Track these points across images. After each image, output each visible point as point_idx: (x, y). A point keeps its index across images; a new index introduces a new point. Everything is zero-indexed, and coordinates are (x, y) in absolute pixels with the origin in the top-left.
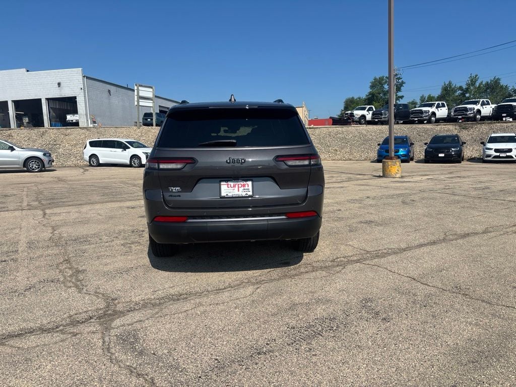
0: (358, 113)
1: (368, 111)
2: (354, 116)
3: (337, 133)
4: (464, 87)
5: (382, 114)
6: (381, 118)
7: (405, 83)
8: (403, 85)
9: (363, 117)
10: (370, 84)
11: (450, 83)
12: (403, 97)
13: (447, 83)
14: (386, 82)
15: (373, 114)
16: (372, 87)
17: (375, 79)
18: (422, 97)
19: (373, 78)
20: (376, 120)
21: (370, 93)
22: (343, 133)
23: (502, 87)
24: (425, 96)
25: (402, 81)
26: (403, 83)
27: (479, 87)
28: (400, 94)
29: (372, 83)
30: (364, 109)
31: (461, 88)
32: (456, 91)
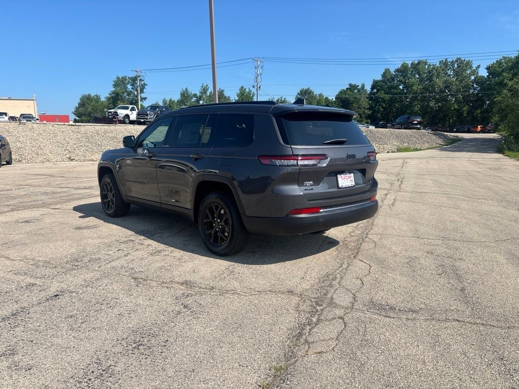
0: (122, 113)
1: (131, 110)
2: (118, 115)
3: (106, 132)
4: (198, 94)
5: (147, 115)
6: (147, 119)
7: (146, 85)
8: (145, 87)
9: (127, 116)
10: (113, 83)
11: (186, 89)
12: (146, 98)
13: (184, 90)
14: (129, 82)
15: (138, 114)
16: (115, 86)
17: (118, 78)
18: (164, 100)
19: (116, 77)
20: (142, 120)
21: (113, 92)
22: (112, 132)
23: (225, 97)
24: (167, 99)
25: (144, 83)
26: (145, 85)
27: (210, 96)
28: (143, 95)
29: (115, 81)
30: (127, 108)
31: (195, 95)
32: (192, 98)
